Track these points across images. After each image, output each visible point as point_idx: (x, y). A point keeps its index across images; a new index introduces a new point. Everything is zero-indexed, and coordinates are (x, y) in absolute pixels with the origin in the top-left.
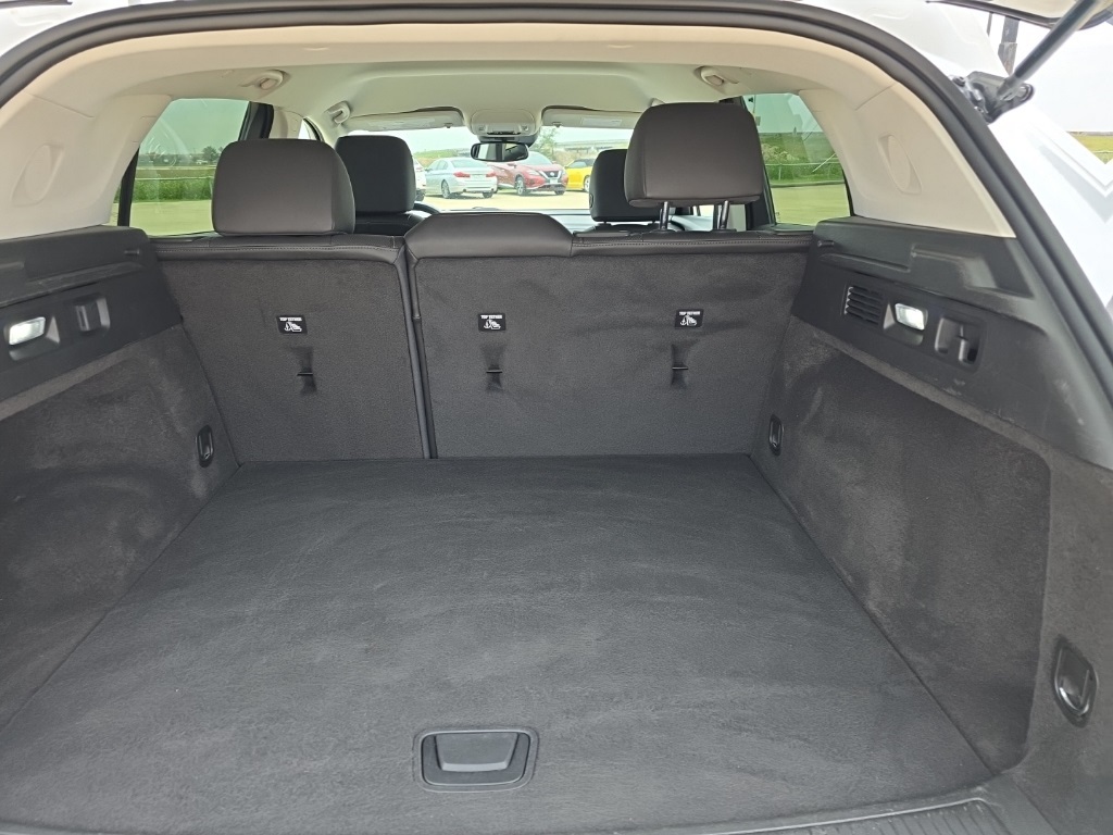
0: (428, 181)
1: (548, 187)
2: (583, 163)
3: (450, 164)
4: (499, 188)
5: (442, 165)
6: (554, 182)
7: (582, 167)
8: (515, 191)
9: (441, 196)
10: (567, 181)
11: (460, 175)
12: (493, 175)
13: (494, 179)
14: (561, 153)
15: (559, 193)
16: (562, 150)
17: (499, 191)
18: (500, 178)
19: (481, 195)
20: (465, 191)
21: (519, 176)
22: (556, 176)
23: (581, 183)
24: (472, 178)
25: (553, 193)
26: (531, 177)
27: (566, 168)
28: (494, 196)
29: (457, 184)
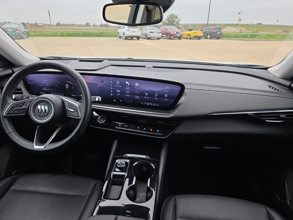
0: (141, 34)
1: (177, 37)
2: (188, 30)
3: (148, 29)
4: (162, 37)
5: (146, 29)
6: (178, 35)
7: (188, 31)
8: (166, 38)
9: (145, 38)
10: (182, 35)
11: (151, 32)
12: (160, 33)
13: (161, 34)
14: (181, 27)
15: (180, 39)
16: (181, 26)
17: (162, 38)
18: (163, 34)
19: (156, 39)
20: (152, 37)
21: (168, 33)
22: (179, 34)
23: (186, 36)
24: (154, 33)
25: (178, 39)
26: (172, 34)
27: (182, 31)
28: (160, 39)
29: (150, 35)
